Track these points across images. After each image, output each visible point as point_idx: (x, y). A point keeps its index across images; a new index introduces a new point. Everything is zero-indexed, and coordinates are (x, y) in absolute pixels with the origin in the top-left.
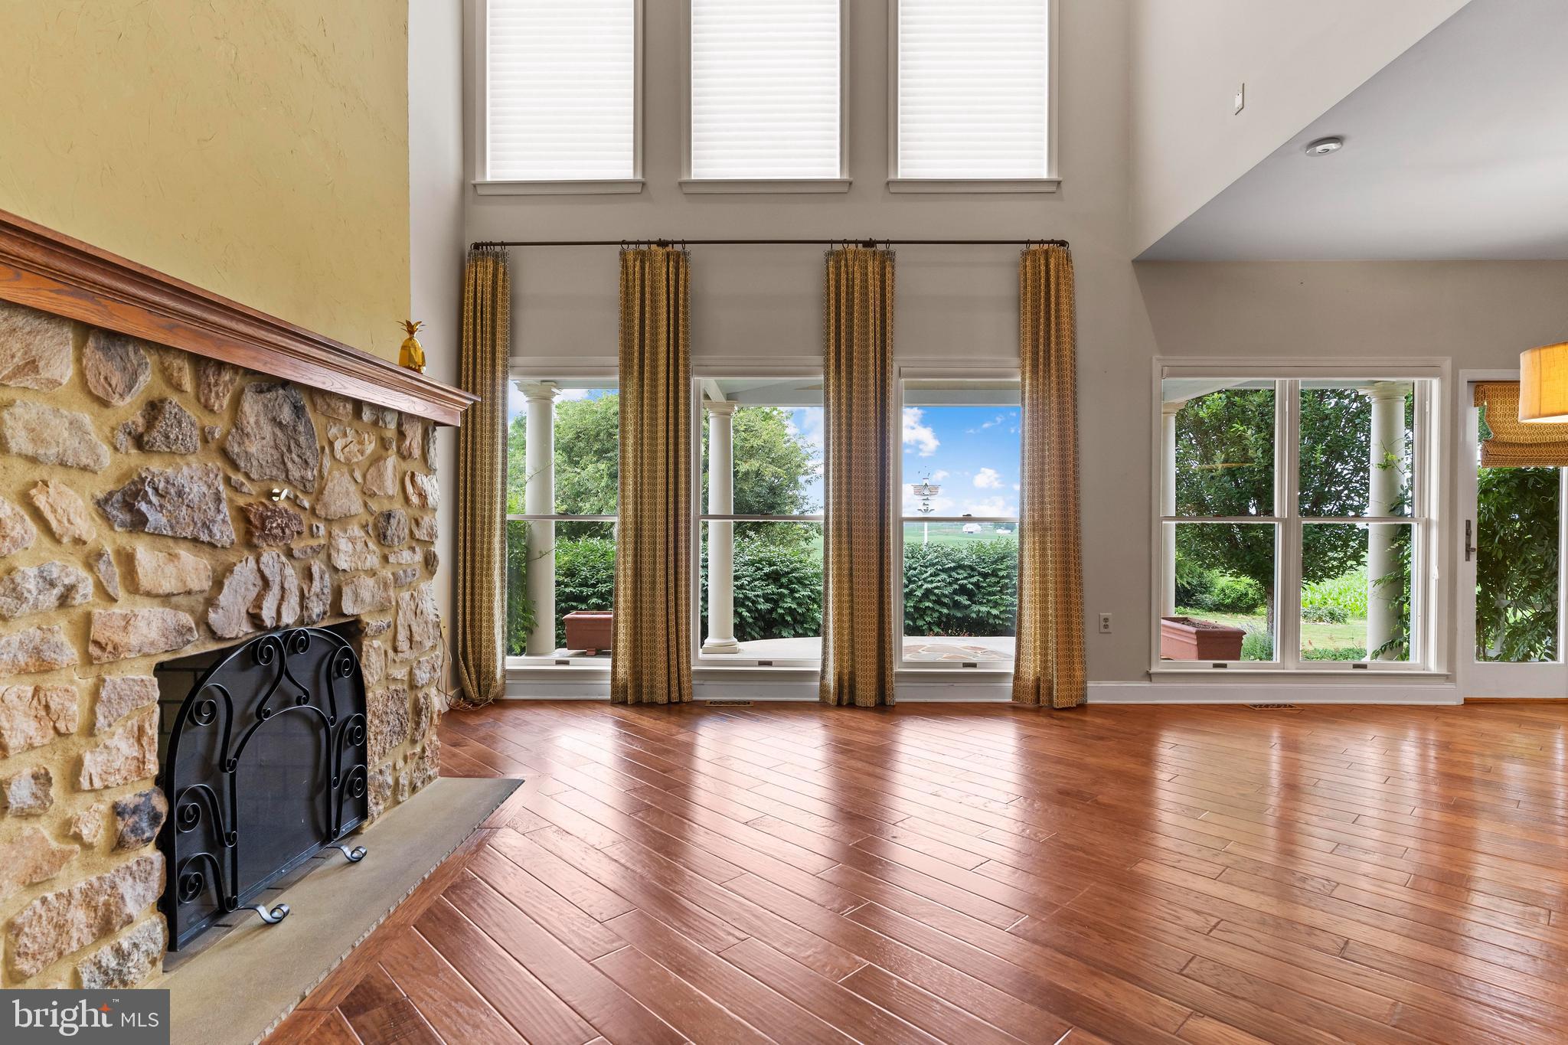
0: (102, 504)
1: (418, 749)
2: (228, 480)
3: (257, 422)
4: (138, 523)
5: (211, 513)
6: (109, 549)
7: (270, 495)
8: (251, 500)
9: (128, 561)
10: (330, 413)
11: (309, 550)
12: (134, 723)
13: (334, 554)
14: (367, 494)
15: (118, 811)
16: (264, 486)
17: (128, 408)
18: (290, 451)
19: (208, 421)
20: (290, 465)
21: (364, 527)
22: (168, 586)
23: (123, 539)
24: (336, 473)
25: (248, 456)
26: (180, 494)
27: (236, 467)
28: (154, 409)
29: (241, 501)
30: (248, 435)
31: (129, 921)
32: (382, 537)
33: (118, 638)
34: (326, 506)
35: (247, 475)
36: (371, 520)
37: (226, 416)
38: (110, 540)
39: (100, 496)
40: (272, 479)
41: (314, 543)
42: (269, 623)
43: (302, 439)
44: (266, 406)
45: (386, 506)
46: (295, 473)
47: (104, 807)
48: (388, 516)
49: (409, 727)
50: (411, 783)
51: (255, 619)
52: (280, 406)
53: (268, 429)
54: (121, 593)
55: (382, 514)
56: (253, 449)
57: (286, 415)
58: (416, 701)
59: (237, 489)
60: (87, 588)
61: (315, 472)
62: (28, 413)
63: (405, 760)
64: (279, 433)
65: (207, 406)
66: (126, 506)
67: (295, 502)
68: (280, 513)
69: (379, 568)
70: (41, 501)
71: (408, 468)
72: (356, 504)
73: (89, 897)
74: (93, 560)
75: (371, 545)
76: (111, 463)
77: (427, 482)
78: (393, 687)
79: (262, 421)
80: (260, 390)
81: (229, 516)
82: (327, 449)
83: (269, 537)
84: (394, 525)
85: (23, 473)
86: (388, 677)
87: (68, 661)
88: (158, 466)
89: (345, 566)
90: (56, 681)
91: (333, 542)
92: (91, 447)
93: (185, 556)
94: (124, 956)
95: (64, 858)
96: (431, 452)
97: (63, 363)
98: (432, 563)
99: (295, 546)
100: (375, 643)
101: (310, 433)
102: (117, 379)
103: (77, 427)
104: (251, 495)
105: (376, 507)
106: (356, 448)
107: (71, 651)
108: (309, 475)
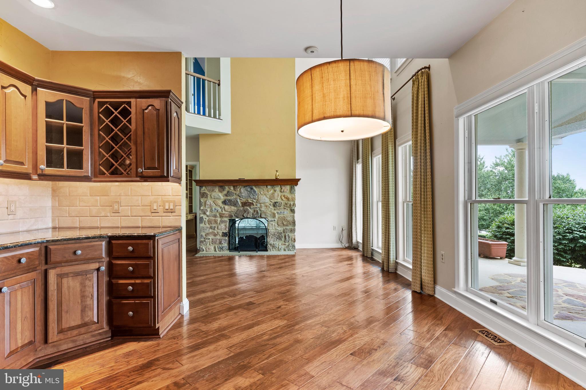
0: (222, 202)
1: (287, 244)
2: (239, 199)
4: (225, 204)
5: (236, 203)
9: (224, 208)
10: (260, 188)
12: (225, 224)
14: (270, 199)
15: (223, 233)
16: (246, 199)
17: (225, 192)
18: (250, 194)
19: (236, 192)
20: (250, 196)
21: (270, 204)
22: (229, 211)
23: (224, 206)
24: (262, 196)
25: (242, 196)
26: (231, 201)
27: (241, 197)
28: (228, 192)
29: (242, 201)
30: (242, 193)
31: (222, 244)
32: (274, 206)
33: (223, 215)
34: (259, 201)
35: (243, 198)
36: (272, 204)
37: (239, 191)
38: (222, 206)
40: (248, 198)
41: (256, 207)
42: (245, 217)
43: (252, 193)
44: (245, 189)
45: (276, 201)
46: (252, 197)
47: (222, 232)
48: (276, 203)
49: (283, 239)
50: (284, 249)
51: (243, 216)
53: (246, 192)
54: (223, 211)
55: (275, 202)
56: (243, 195)
57: (249, 190)
58: (285, 235)
59: (241, 200)
60: (220, 210)
61: (256, 197)
62: (214, 194)
63: (282, 244)
64: (248, 192)
65: (235, 190)
66: (224, 202)
67: (253, 201)
68: (249, 202)
69: (273, 211)
70: (215, 202)
71: (283, 194)
72: (267, 200)
73: (219, 239)
74: (221, 208)
75: (271, 207)
76: (223, 198)
77: (290, 196)
78: (277, 231)
79: (245, 191)
80: (244, 187)
81: (240, 203)
82: (259, 193)
83: (247, 206)
84: (277, 204)
85: (213, 200)
86: (276, 229)
87: (218, 217)
88: (229, 198)
89: (264, 210)
90: (217, 219)
91: (261, 207)
92: (220, 197)
93: (233, 208)
94: (223, 247)
95: (217, 235)
96: (292, 191)
97: (217, 189)
98: (293, 211)
99: (252, 207)
100: (271, 223)
101: (255, 192)
102: (222, 190)
103: (218, 195)
104: (244, 200)
105: (273, 201)
106: (267, 192)
107: (218, 216)
108: (255, 197)
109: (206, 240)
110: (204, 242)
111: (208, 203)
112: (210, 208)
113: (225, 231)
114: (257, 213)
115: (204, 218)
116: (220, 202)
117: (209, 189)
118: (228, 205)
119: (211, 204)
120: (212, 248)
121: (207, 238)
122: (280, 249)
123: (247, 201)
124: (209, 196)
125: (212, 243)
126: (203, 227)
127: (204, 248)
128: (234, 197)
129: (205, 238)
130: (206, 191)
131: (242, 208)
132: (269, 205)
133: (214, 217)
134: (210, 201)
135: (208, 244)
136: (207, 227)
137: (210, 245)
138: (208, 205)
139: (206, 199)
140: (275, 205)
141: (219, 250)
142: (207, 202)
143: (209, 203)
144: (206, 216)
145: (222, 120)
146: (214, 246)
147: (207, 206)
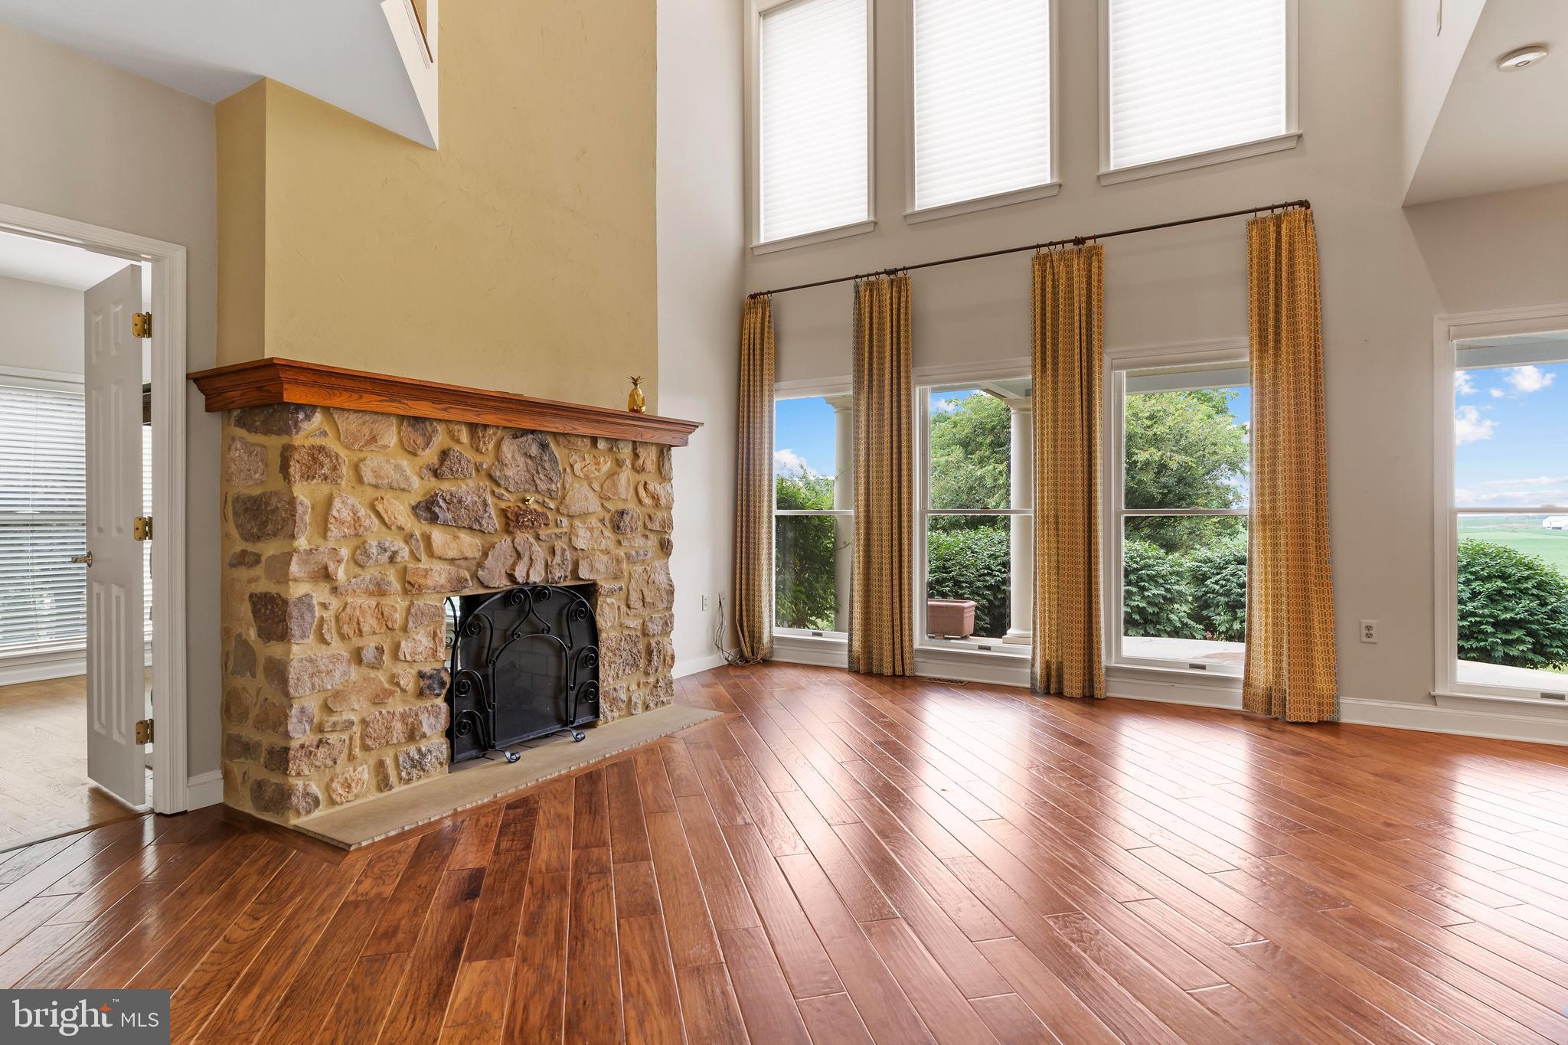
0: (414, 508)
1: (652, 680)
2: (493, 493)
3: (513, 457)
4: (434, 519)
5: (480, 513)
6: (417, 533)
7: (524, 501)
8: (508, 504)
9: (427, 539)
10: (571, 446)
11: (553, 536)
12: (431, 628)
13: (573, 538)
14: (604, 498)
15: (421, 675)
16: (520, 496)
17: (430, 455)
18: (538, 472)
19: (479, 458)
20: (538, 482)
21: (602, 521)
22: (451, 554)
23: (426, 527)
24: (576, 485)
25: (507, 478)
26: (460, 502)
27: (498, 485)
28: (444, 454)
29: (503, 505)
30: (506, 465)
31: (424, 736)
32: (616, 528)
33: (421, 581)
34: (568, 506)
35: (507, 489)
36: (607, 517)
37: (492, 455)
38: (418, 528)
39: (414, 504)
40: (528, 492)
41: (558, 531)
42: (520, 580)
43: (547, 465)
44: (519, 446)
45: (621, 506)
46: (542, 486)
47: (414, 672)
48: (622, 513)
49: (642, 663)
50: (644, 703)
51: (511, 577)
52: (530, 445)
53: (521, 460)
54: (424, 557)
55: (617, 512)
56: (510, 473)
57: (534, 450)
58: (649, 645)
59: (500, 497)
60: (405, 553)
61: (559, 485)
62: (373, 463)
63: (639, 686)
64: (529, 462)
65: (478, 450)
66: (427, 509)
67: (543, 504)
68: (531, 512)
69: (614, 549)
70: (380, 508)
71: (641, 479)
72: (594, 505)
73: (404, 717)
74: (408, 538)
75: (607, 533)
76: (419, 486)
77: (659, 489)
78: (626, 632)
79: (517, 455)
80: (515, 437)
81: (496, 515)
82: (568, 470)
83: (522, 527)
84: (626, 520)
85: (370, 493)
86: (621, 625)
87: (395, 592)
88: (446, 486)
89: (584, 547)
90: (388, 602)
91: (574, 531)
92: (407, 479)
93: (465, 537)
94: (422, 755)
95: (391, 693)
96: (663, 468)
97: (391, 435)
98: (665, 547)
99: (543, 531)
100: (609, 600)
101: (554, 460)
102: (420, 441)
103: (398, 467)
104: (510, 501)
105: (612, 507)
106: (593, 469)
107: (396, 586)
108: (554, 487)
109: (333, 738)
110: (321, 752)
111: (341, 510)
112: (355, 542)
113: (427, 669)
114: (563, 558)
115: (315, 602)
116: (400, 511)
117: (353, 427)
118: (445, 525)
119: (357, 520)
120: (364, 773)
121: (334, 724)
122: (635, 704)
123: (522, 506)
124: (345, 470)
125: (365, 748)
126: (311, 661)
127: (315, 789)
128: (472, 484)
129: (320, 729)
130: (331, 443)
131: (505, 540)
132: (600, 525)
133: (372, 594)
134: (351, 500)
135: (342, 759)
136: (335, 659)
137: (351, 758)
138: (343, 523)
139: (325, 489)
140: (618, 522)
141: (403, 774)
142: (337, 503)
143: (346, 515)
144: (327, 590)
146: (372, 761)
147: (334, 531)
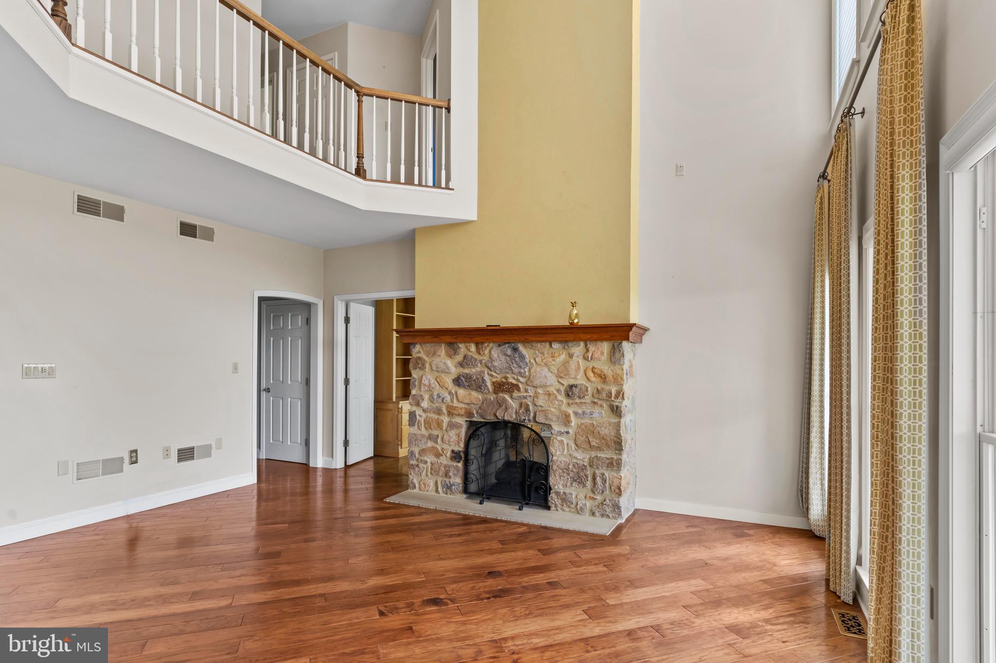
0: (453, 381)
1: (599, 498)
2: (488, 374)
3: (498, 356)
4: (459, 385)
5: (481, 383)
6: (453, 391)
7: (506, 378)
8: (497, 379)
9: (456, 393)
10: (534, 348)
11: (521, 397)
12: (457, 432)
13: (535, 399)
14: (559, 376)
15: (453, 451)
16: (503, 376)
17: (459, 358)
18: (512, 363)
19: (481, 358)
20: (513, 368)
21: (558, 391)
22: (466, 401)
23: (457, 388)
24: (539, 369)
25: (495, 367)
26: (471, 378)
27: (491, 370)
28: (465, 357)
29: (494, 380)
30: (494, 360)
31: (450, 477)
32: (568, 395)
33: (453, 411)
34: (532, 382)
35: (495, 372)
36: (562, 389)
37: (488, 356)
38: (453, 389)
39: (453, 378)
40: (507, 373)
41: (525, 394)
42: (500, 418)
43: (517, 359)
44: (501, 351)
45: (572, 382)
46: (516, 370)
47: (450, 449)
48: (572, 387)
49: (589, 484)
50: (591, 510)
51: (495, 415)
52: (507, 350)
53: (503, 358)
54: (455, 401)
55: (569, 386)
56: (496, 364)
57: (509, 352)
58: (595, 474)
59: (492, 376)
60: (448, 398)
61: (526, 370)
62: (436, 361)
63: (586, 497)
64: (508, 358)
65: (480, 354)
66: (457, 381)
67: (518, 380)
68: (508, 383)
69: (564, 407)
70: (438, 380)
71: (591, 364)
72: (552, 379)
73: (445, 466)
74: (450, 393)
75: (560, 398)
76: (454, 371)
77: (607, 370)
78: (575, 461)
79: (501, 356)
80: (499, 346)
81: (489, 384)
82: (532, 361)
83: (503, 391)
84: (576, 391)
85: (436, 374)
86: (571, 455)
87: (444, 413)
88: (466, 371)
89: (542, 404)
90: (442, 418)
91: (536, 395)
92: (448, 368)
93: (474, 394)
94: (451, 485)
95: (442, 455)
96: (616, 355)
97: (442, 350)
98: (616, 411)
99: (516, 394)
100: (559, 438)
101: (522, 357)
102: (452, 352)
103: (445, 364)
104: (498, 378)
105: (566, 382)
106: (551, 359)
107: (445, 410)
108: (522, 371)
109: (421, 465)
110: (417, 469)
111: (425, 381)
112: (430, 393)
113: (456, 449)
114: (527, 410)
115: (417, 413)
116: (448, 381)
117: (428, 349)
118: (464, 387)
119: (430, 384)
120: (432, 484)
121: (421, 460)
122: (581, 508)
123: (504, 380)
124: (427, 365)
125: (431, 473)
126: (415, 434)
127: (415, 481)
128: (478, 369)
129: (417, 460)
130: (422, 355)
131: (492, 397)
132: (555, 392)
133: (436, 414)
134: (429, 377)
135: (424, 474)
136: (423, 436)
137: (427, 475)
138: (425, 385)
139: (421, 372)
140: (570, 391)
141: (444, 489)
142: (424, 378)
143: (427, 382)
144: (421, 410)
145: (453, 189)
146: (434, 480)
147: (423, 389)
